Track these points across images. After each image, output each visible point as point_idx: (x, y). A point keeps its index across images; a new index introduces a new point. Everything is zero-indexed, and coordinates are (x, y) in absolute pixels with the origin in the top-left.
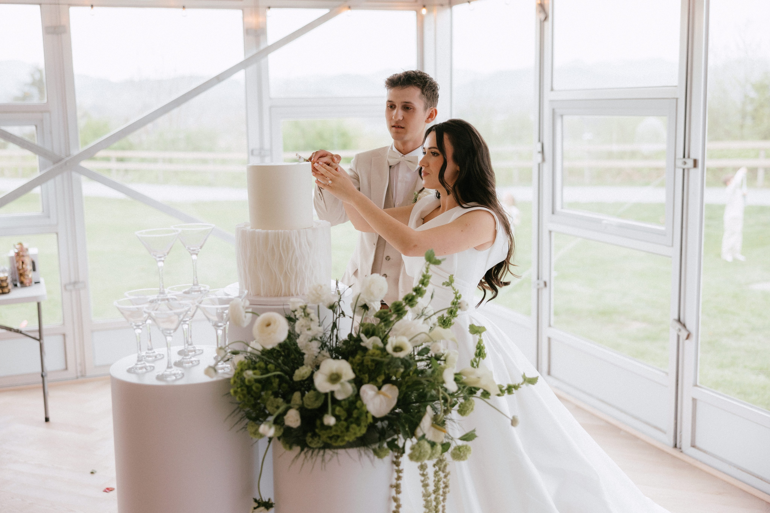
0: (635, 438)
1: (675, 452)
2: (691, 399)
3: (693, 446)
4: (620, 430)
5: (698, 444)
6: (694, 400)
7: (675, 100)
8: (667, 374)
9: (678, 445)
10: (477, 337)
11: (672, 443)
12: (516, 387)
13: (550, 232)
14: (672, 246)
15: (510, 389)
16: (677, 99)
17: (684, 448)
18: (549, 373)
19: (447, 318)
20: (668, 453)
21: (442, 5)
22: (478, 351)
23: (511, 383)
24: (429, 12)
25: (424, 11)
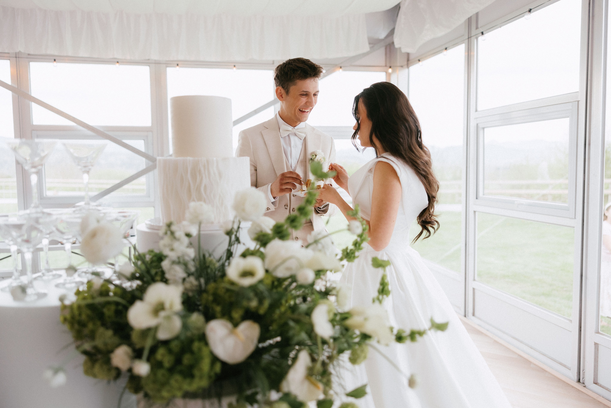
0: (544, 371)
1: (579, 386)
2: (594, 343)
3: (596, 383)
4: (530, 363)
5: (600, 381)
6: (596, 345)
7: (577, 102)
8: (571, 321)
9: (581, 381)
10: (380, 271)
11: (576, 378)
12: (421, 334)
13: (475, 212)
14: (575, 218)
15: (413, 335)
16: (578, 101)
17: (586, 384)
18: (474, 315)
19: (351, 250)
20: (573, 387)
21: (402, 66)
22: (381, 287)
23: (416, 328)
24: (394, 71)
25: (390, 70)
